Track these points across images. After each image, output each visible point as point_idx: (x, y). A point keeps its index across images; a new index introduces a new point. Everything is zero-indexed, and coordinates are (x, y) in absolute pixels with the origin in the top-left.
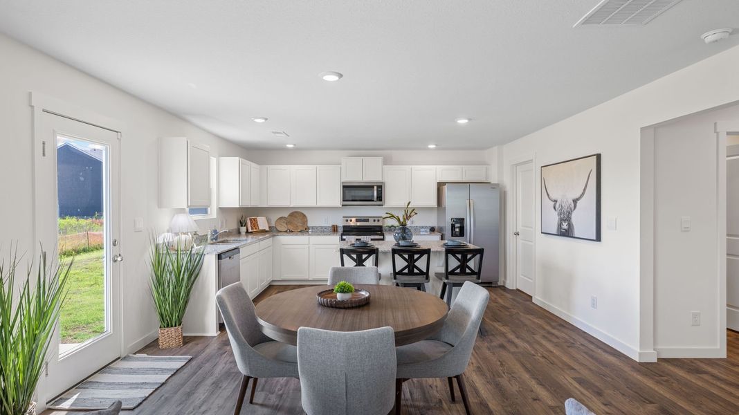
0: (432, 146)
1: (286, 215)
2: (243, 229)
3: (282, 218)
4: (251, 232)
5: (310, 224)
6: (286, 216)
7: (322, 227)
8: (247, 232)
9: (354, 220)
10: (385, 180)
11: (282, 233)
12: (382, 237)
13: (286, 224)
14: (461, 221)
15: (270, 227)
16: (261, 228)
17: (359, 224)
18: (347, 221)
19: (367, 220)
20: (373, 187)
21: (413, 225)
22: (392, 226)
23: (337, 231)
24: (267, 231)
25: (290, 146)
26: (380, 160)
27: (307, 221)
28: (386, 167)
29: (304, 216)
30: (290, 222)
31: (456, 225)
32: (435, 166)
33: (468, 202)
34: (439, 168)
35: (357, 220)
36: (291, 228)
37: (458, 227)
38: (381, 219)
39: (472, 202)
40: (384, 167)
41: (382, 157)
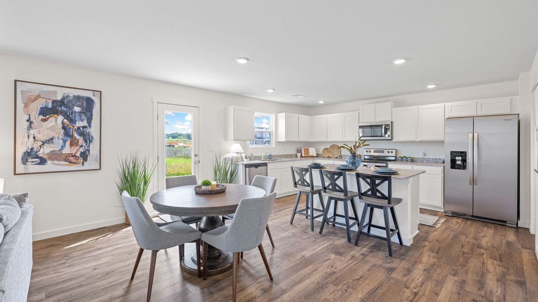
0: (431, 87)
1: (329, 146)
2: (299, 155)
3: (325, 149)
4: (304, 157)
5: (343, 153)
8: (301, 156)
9: (372, 151)
10: (394, 120)
11: (325, 159)
12: (385, 165)
13: (328, 153)
14: (463, 154)
16: (311, 154)
17: (376, 154)
18: (367, 151)
19: (383, 152)
20: (382, 126)
21: (425, 157)
22: (404, 157)
24: (314, 157)
26: (389, 104)
28: (395, 109)
30: (330, 152)
31: (457, 158)
32: (444, 104)
33: (471, 135)
34: (448, 105)
35: (375, 152)
36: (330, 155)
37: (459, 160)
38: (394, 151)
39: (476, 135)
40: (394, 109)
41: (392, 102)
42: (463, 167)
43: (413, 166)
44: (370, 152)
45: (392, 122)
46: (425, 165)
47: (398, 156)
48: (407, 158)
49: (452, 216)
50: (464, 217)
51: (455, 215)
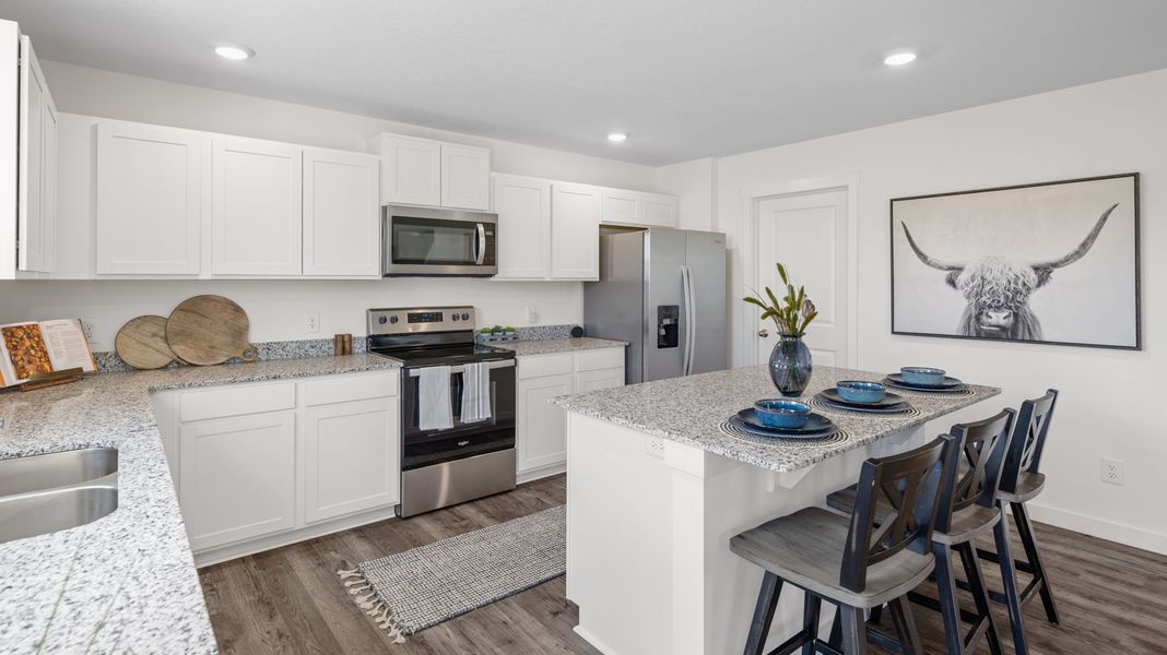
1: (163, 308)
3: (144, 318)
5: (257, 336)
6: (165, 313)
7: (301, 344)
9: (403, 317)
11: (147, 376)
13: (166, 339)
14: (674, 312)
15: (96, 357)
16: (59, 364)
17: (411, 329)
18: (383, 321)
19: (438, 317)
20: (477, 226)
21: (535, 325)
22: (497, 329)
23: (351, 353)
24: (85, 375)
25: (231, 54)
27: (247, 328)
28: (495, 176)
29: (238, 310)
33: (684, 269)
35: (412, 318)
38: (471, 313)
41: (489, 151)
44: (394, 320)
48: (503, 332)
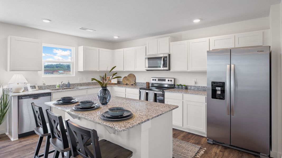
0: (197, 21)
3: (125, 77)
5: (137, 81)
7: (142, 83)
10: (171, 53)
13: (126, 80)
16: (112, 82)
18: (153, 80)
19: (164, 80)
21: (196, 85)
22: (181, 85)
26: (167, 39)
27: (135, 79)
29: (135, 76)
30: (128, 80)
31: (217, 88)
32: (208, 38)
33: (228, 66)
34: (212, 39)
35: (159, 80)
36: (128, 82)
37: (219, 90)
38: (173, 80)
39: (232, 66)
40: (171, 43)
41: (170, 37)
42: (222, 97)
43: (184, 94)
44: (155, 80)
45: (169, 55)
46: (193, 94)
47: (176, 84)
48: (182, 86)
49: (213, 144)
50: (223, 145)
51: (216, 143)
